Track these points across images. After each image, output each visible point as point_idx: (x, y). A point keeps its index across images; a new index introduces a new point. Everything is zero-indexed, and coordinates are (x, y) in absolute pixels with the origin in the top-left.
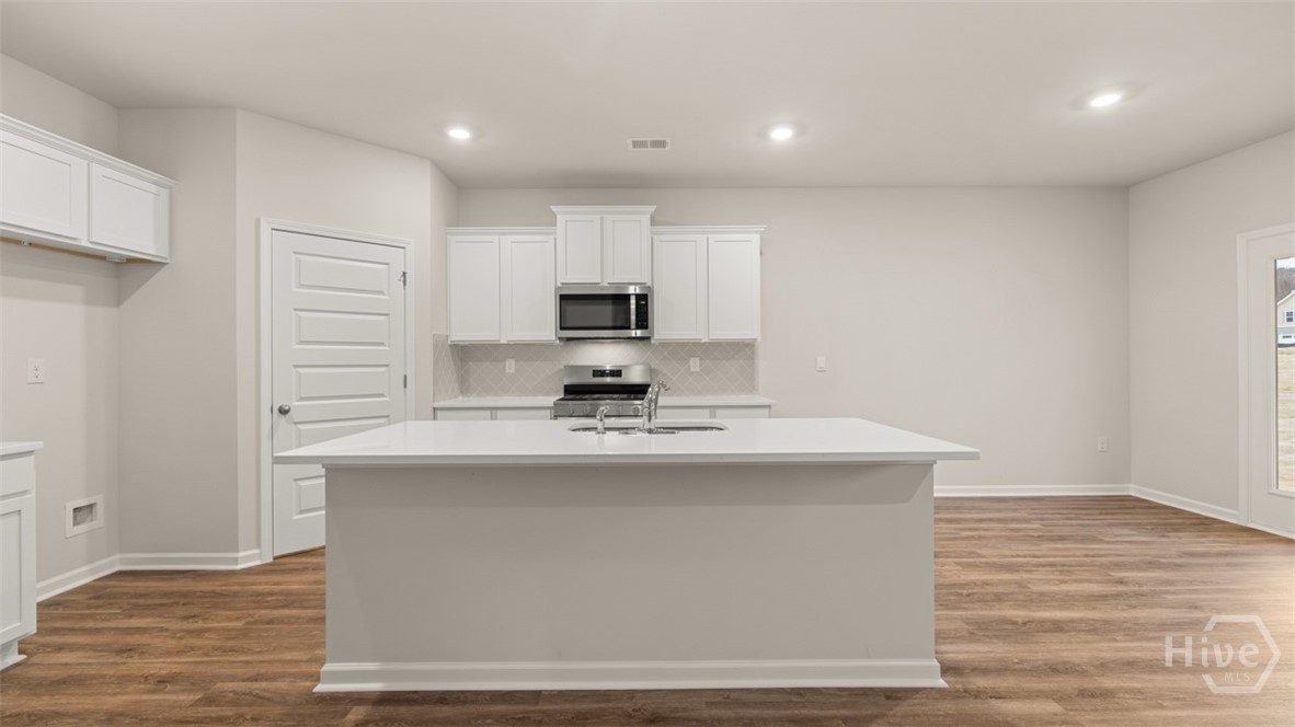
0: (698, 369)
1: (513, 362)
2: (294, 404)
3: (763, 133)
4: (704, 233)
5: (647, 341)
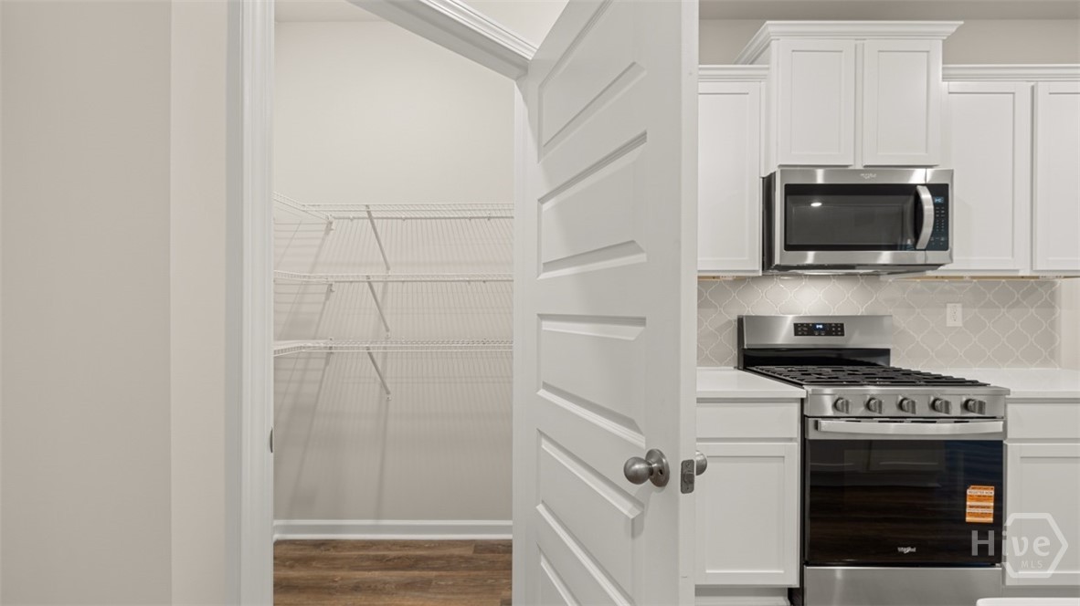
0: (958, 324)
4: (1027, 78)
5: (930, 273)
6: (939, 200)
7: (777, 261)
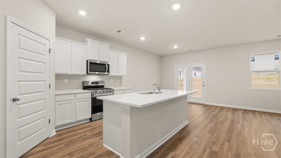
0: (112, 82)
1: (67, 80)
2: (18, 97)
3: (139, 38)
4: (118, 52)
5: (108, 75)
6: (108, 66)
7: (88, 73)
